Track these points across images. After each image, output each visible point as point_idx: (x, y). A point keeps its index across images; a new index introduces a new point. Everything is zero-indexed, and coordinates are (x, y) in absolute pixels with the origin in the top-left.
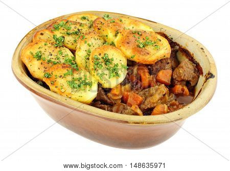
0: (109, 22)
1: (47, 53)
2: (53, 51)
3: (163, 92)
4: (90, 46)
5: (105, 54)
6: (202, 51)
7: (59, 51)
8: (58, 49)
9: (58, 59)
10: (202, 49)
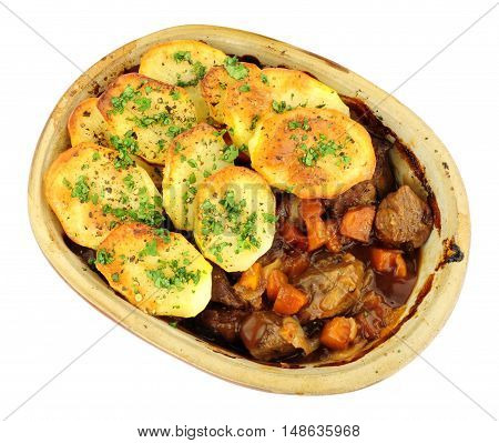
0: (237, 91)
1: (101, 183)
2: (113, 178)
3: (350, 285)
4: (193, 166)
5: (226, 193)
6: (444, 171)
7: (126, 179)
8: (125, 173)
9: (125, 201)
10: (445, 165)
